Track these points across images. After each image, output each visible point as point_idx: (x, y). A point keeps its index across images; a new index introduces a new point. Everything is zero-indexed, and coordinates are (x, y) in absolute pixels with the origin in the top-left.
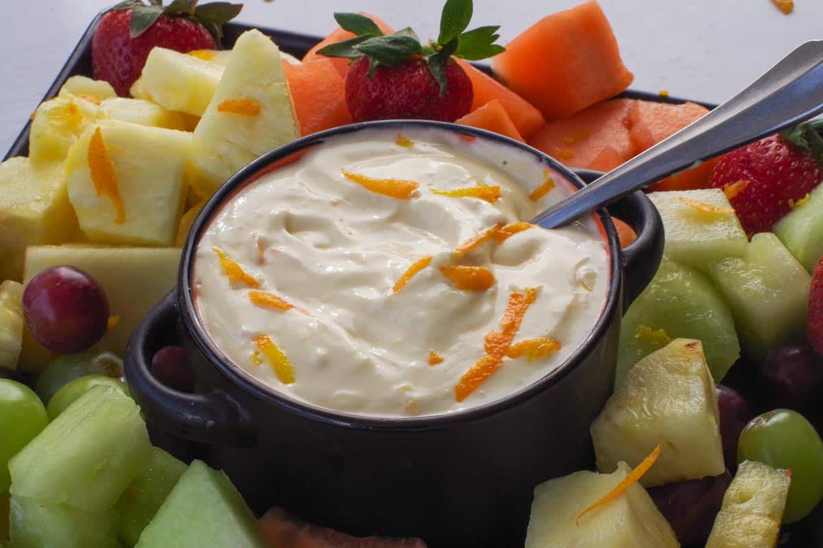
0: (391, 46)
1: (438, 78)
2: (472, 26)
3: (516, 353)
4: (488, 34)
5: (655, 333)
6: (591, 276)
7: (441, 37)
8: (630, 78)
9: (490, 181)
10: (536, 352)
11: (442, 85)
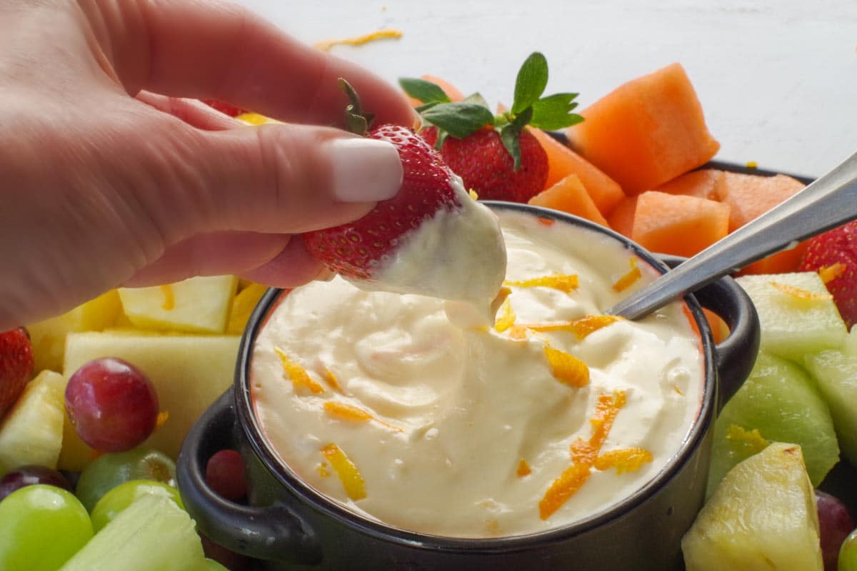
0: (462, 117)
1: (511, 151)
2: (549, 91)
3: (605, 465)
4: (565, 101)
5: (748, 434)
6: (683, 379)
7: (516, 106)
8: (715, 147)
9: (569, 268)
10: (626, 465)
11: (516, 159)
